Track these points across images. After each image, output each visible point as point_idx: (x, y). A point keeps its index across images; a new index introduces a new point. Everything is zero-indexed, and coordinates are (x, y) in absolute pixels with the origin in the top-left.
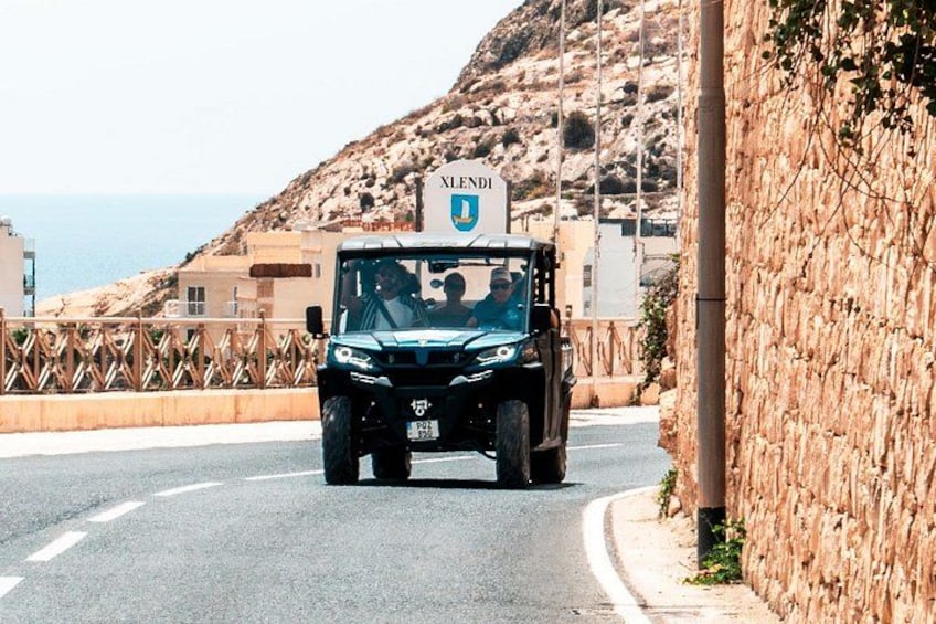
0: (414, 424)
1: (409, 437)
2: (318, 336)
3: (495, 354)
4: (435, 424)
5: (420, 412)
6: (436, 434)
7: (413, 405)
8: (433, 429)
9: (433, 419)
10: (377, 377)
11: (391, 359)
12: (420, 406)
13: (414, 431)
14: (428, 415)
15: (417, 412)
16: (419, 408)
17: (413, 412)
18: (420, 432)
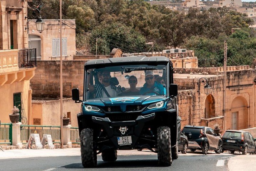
0: (121, 138)
1: (119, 144)
2: (77, 101)
3: (155, 106)
4: (130, 138)
5: (123, 132)
6: (130, 142)
7: (120, 129)
8: (129, 140)
9: (129, 135)
10: (104, 118)
11: (109, 110)
12: (123, 130)
13: (121, 141)
14: (127, 134)
15: (122, 133)
16: (123, 131)
17: (120, 132)
18: (123, 142)
